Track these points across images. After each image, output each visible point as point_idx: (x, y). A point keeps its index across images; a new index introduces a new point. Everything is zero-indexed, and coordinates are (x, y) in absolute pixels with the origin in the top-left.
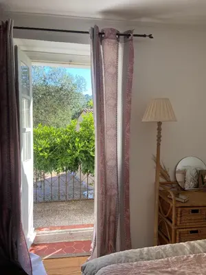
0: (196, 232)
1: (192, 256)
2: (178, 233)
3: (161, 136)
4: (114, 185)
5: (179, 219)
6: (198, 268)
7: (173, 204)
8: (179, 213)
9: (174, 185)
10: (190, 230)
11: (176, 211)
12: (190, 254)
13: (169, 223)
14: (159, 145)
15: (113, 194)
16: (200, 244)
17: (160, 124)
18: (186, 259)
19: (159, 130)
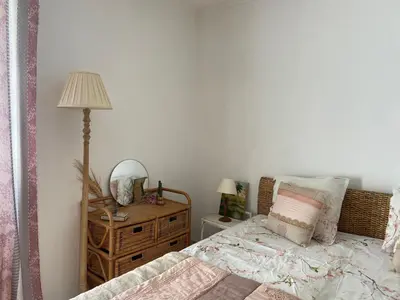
0: (140, 256)
1: (146, 283)
2: (117, 264)
3: (89, 131)
4: (9, 217)
5: (118, 245)
6: (155, 294)
7: (109, 227)
8: (118, 236)
9: (107, 201)
10: (131, 256)
11: (115, 235)
12: (144, 280)
13: (104, 254)
14: (86, 144)
15: (7, 231)
16: (152, 267)
17: (87, 111)
18: (140, 290)
19: (87, 120)
